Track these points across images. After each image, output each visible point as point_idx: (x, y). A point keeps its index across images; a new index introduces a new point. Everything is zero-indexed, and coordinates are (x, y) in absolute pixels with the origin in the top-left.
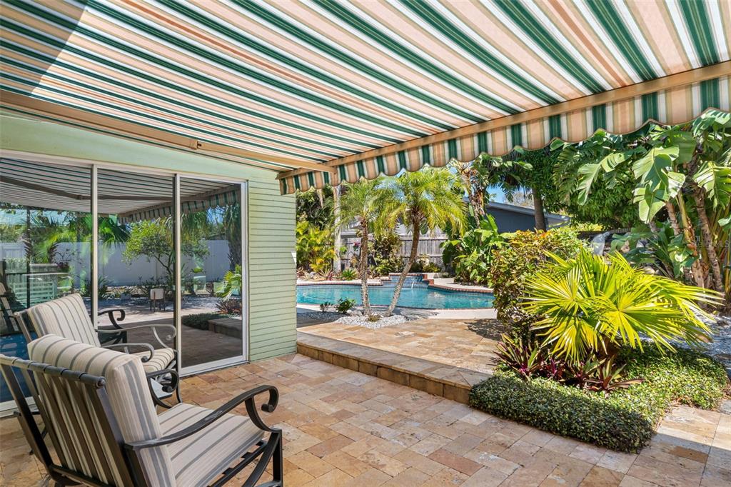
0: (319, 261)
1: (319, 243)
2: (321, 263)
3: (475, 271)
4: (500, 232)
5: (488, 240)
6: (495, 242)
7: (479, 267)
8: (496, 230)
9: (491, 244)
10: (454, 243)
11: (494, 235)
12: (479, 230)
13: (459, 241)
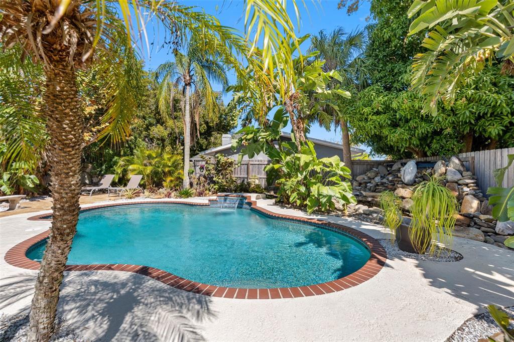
0: (169, 179)
1: (170, 165)
2: (171, 181)
3: (295, 194)
4: (319, 157)
5: (307, 165)
6: (315, 167)
7: (299, 190)
8: (315, 155)
9: (310, 168)
10: (276, 166)
11: (313, 160)
12: (299, 155)
13: (281, 165)
